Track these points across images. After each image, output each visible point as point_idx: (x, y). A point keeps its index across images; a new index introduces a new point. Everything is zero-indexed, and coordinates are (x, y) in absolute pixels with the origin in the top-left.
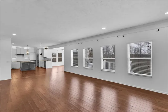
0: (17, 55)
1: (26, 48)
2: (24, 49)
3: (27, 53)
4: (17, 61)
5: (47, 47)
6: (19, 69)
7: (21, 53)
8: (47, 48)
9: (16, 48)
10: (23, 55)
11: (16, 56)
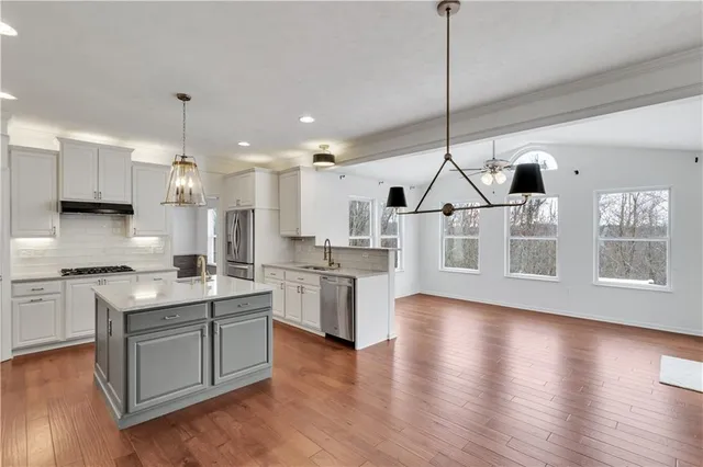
0: (69, 208)
1: (148, 152)
2: (135, 157)
3: (180, 182)
4: (66, 273)
5: (334, 149)
6: (76, 350)
7: (105, 199)
8: (329, 158)
9: (56, 146)
10: (125, 210)
11: (55, 220)
